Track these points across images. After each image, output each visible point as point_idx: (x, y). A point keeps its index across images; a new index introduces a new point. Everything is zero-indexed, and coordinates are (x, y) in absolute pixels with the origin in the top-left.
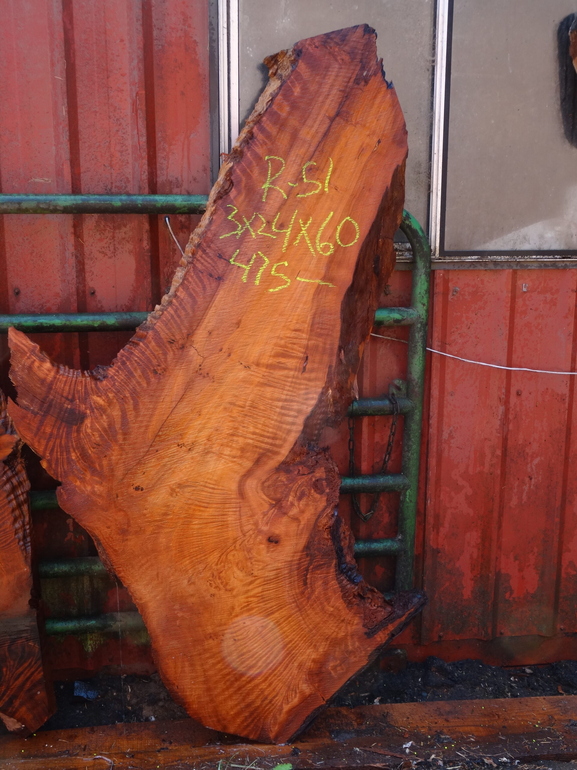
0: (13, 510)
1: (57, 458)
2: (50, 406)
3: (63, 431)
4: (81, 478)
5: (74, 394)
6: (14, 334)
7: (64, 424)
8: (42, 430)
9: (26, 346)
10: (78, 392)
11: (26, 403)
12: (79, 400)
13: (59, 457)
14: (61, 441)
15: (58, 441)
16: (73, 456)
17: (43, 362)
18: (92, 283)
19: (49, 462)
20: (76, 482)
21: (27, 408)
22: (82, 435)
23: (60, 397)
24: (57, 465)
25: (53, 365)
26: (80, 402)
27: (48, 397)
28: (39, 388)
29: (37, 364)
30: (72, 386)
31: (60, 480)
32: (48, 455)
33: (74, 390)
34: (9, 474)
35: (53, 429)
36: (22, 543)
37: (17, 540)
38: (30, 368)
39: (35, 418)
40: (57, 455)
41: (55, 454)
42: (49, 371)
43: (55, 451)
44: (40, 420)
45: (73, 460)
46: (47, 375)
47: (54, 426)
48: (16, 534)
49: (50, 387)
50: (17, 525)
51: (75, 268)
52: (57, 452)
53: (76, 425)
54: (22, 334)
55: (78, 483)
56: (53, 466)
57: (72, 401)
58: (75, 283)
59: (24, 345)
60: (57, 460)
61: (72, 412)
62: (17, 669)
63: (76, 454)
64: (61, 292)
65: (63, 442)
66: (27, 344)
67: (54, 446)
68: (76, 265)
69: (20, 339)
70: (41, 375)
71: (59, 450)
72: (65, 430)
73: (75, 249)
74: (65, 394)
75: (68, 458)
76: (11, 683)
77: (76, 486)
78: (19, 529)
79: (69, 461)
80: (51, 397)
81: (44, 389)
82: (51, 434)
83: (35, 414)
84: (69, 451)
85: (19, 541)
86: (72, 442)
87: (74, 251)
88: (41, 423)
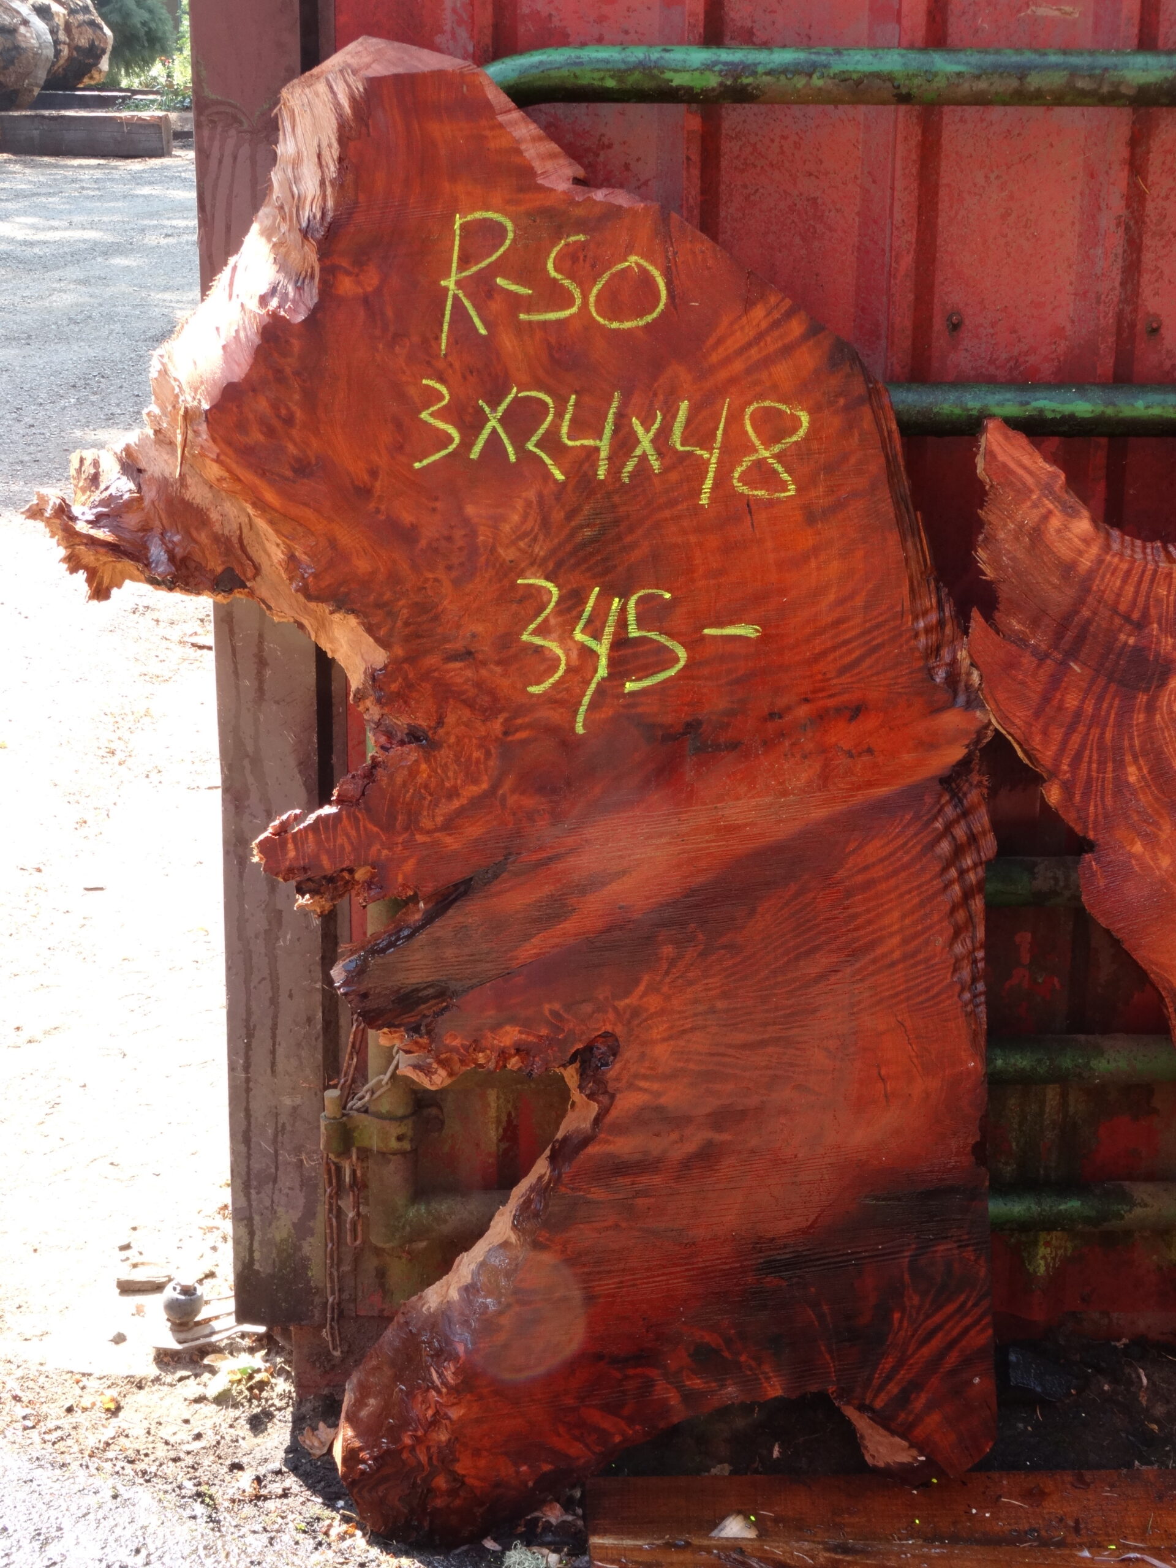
0: (954, 909)
1: (1089, 777)
2: (1081, 639)
3: (1111, 706)
4: (1147, 835)
5: (1146, 608)
6: (1001, 439)
7: (1113, 687)
8: (1055, 703)
9: (1030, 472)
10: (1159, 601)
11: (1017, 627)
12: (1160, 624)
13: (1094, 774)
14: (1103, 733)
15: (1095, 732)
16: (1132, 774)
17: (1071, 516)
18: (1152, 302)
19: (1068, 788)
20: (1132, 843)
21: (1021, 641)
22: (1158, 717)
23: (1108, 613)
24: (1086, 794)
25: (1096, 527)
26: (1161, 629)
27: (1077, 612)
28: (1055, 587)
29: (1055, 522)
30: (1145, 586)
31: (1091, 835)
32: (1065, 768)
33: (1148, 597)
34: (950, 812)
35: (1085, 698)
36: (967, 996)
37: (958, 988)
38: (1037, 534)
39: (1039, 666)
40: (1089, 770)
41: (1084, 766)
42: (1087, 541)
43: (1086, 759)
44: (1052, 676)
45: (1128, 784)
46: (1080, 553)
47: (1087, 692)
48: (955, 971)
49: (1085, 587)
50: (959, 949)
51: (1120, 260)
52: (1090, 763)
53: (1146, 690)
54: (1021, 440)
55: (1138, 848)
56: (1078, 798)
57: (1140, 626)
58: (1116, 300)
59: (1025, 468)
60: (1089, 780)
61: (1138, 655)
62: (928, 1317)
63: (1140, 769)
64: (1069, 326)
65: (1108, 735)
66: (1033, 467)
67: (1083, 746)
68: (1125, 251)
69: (1017, 454)
70: (1064, 551)
71: (1095, 757)
72: (1117, 702)
73: (1128, 206)
74: (1122, 607)
75: (1116, 779)
76: (909, 1352)
77: (1131, 856)
78: (963, 959)
79: (1120, 784)
80: (1086, 613)
81: (1071, 592)
82: (1078, 713)
83: (1042, 658)
84: (1122, 761)
85: (963, 990)
86: (1131, 738)
87: (1124, 212)
88: (1055, 682)
